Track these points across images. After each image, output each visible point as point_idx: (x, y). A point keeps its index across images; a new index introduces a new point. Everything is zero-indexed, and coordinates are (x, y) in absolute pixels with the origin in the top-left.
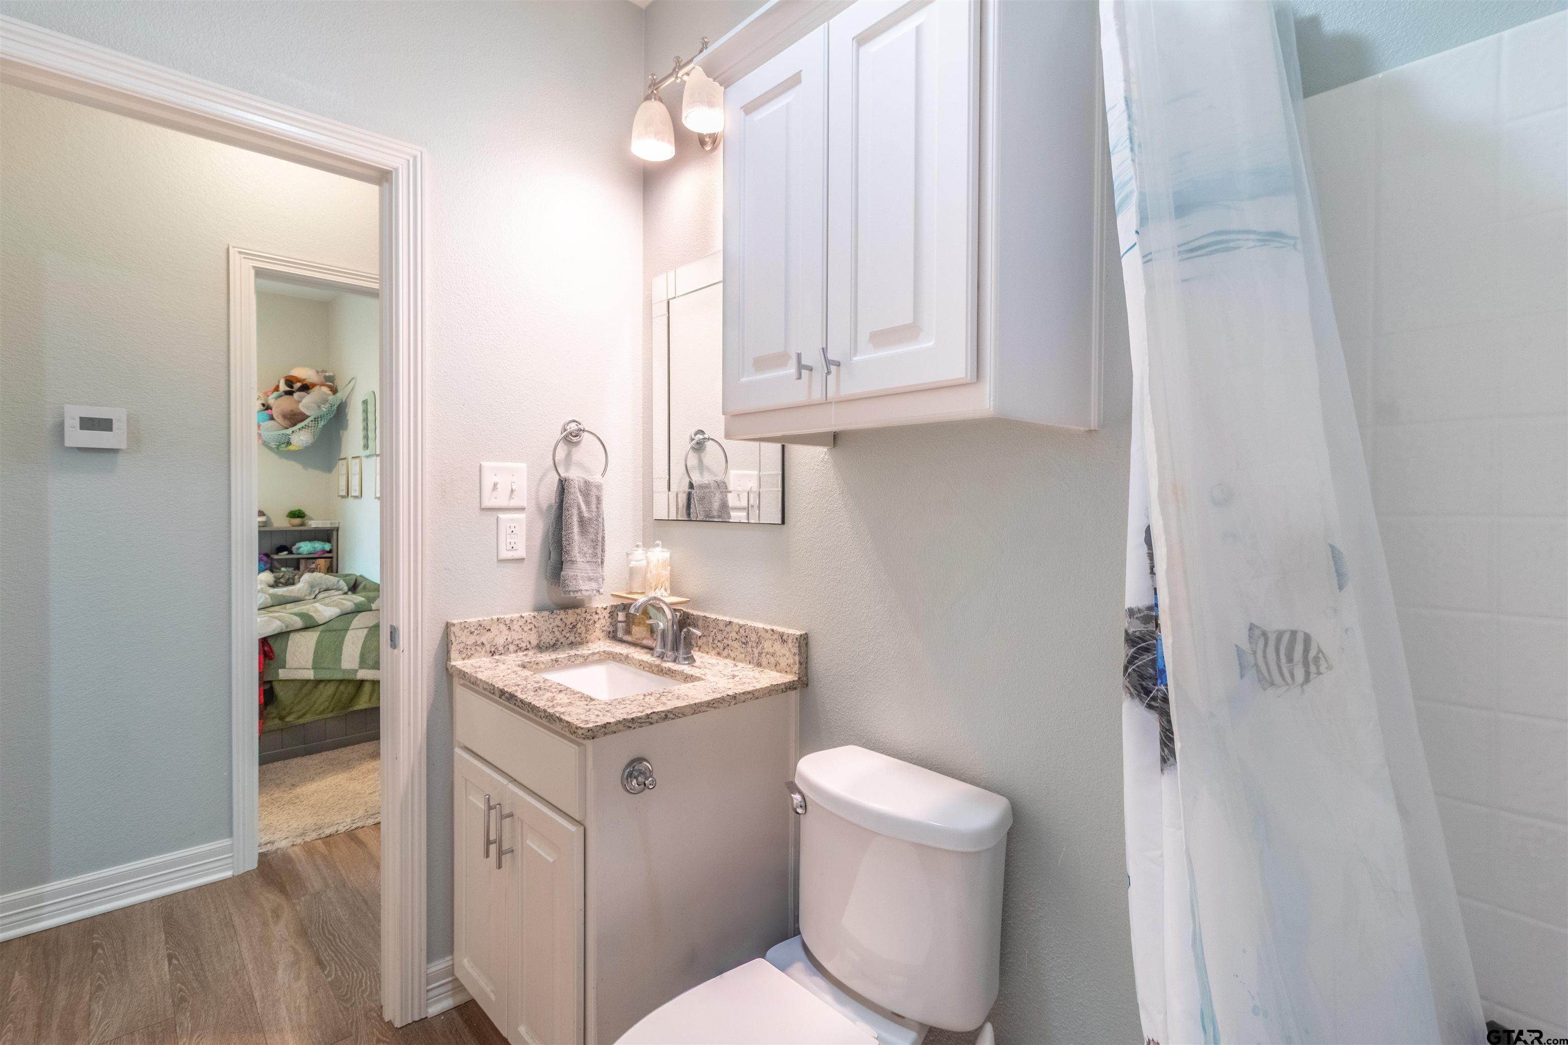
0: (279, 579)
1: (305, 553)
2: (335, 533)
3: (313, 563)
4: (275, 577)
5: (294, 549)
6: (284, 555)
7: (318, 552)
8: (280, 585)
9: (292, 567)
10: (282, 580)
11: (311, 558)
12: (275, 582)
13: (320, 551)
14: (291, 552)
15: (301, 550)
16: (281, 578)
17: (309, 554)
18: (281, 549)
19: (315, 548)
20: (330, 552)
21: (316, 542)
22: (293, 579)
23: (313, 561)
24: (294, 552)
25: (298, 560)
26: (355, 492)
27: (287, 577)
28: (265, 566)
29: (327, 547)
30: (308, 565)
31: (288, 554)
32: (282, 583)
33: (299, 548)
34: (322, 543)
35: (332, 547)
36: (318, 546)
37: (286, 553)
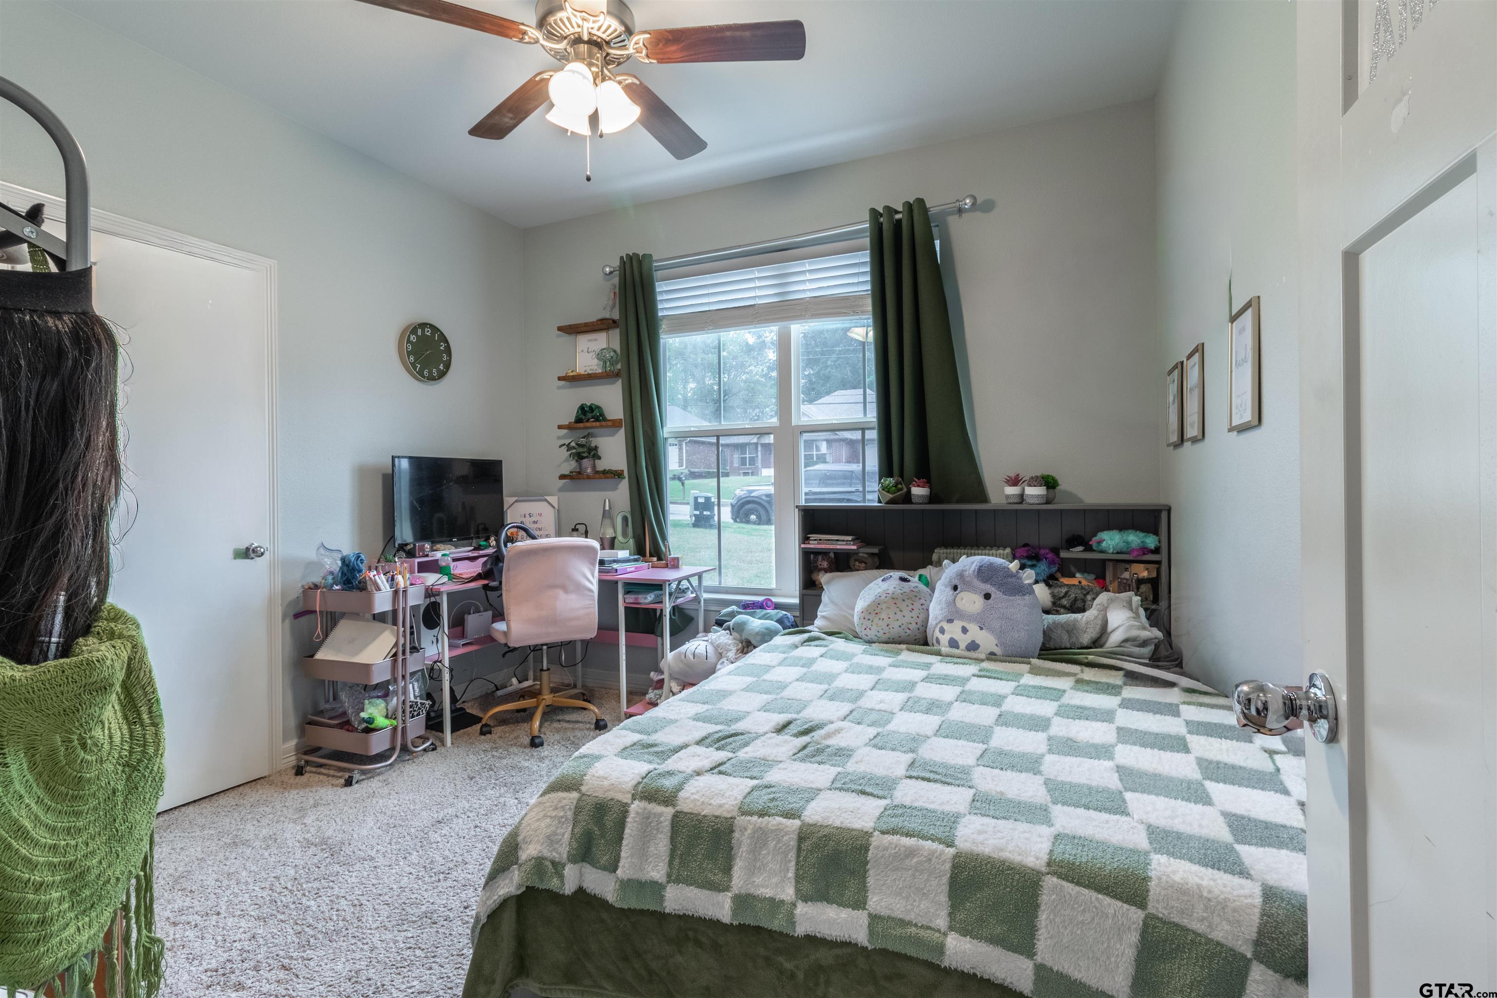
0: (1060, 598)
1: (1111, 551)
2: (1164, 515)
3: (1126, 570)
4: (1053, 595)
5: (1093, 542)
6: (1077, 552)
7: (1133, 550)
8: (1062, 610)
9: (1093, 573)
10: (1065, 602)
11: (1122, 561)
12: (1054, 603)
13: (1137, 550)
14: (1089, 549)
15: (1104, 544)
16: (1064, 597)
17: (1118, 553)
18: (1073, 541)
19: (1127, 543)
20: (1157, 551)
21: (1130, 531)
22: (1084, 601)
23: (1127, 566)
24: (1094, 548)
25: (1104, 562)
26: (1192, 431)
27: (1073, 596)
28: (1049, 567)
29: (1151, 541)
30: (1119, 572)
31: (1084, 551)
32: (1064, 607)
33: (1100, 542)
34: (1142, 535)
35: (1160, 542)
36: (1134, 538)
37: (1080, 548)
